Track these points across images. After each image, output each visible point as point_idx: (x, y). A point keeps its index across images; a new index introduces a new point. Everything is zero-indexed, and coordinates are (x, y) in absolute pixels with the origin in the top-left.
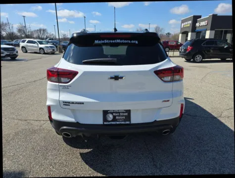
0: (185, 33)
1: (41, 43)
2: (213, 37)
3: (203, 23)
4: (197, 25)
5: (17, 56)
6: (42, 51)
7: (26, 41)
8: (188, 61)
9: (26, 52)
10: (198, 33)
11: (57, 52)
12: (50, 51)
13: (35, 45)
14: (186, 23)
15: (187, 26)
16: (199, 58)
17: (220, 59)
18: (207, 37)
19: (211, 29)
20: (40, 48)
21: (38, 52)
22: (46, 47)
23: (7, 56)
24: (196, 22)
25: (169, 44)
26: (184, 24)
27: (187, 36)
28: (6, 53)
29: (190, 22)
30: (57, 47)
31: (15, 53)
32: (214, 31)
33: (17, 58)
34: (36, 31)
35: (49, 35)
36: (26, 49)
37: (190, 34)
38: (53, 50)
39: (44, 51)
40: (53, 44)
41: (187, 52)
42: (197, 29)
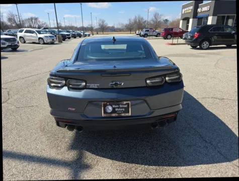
0: (186, 20)
1: (39, 32)
2: (215, 23)
3: (205, 9)
4: (199, 10)
5: (18, 46)
6: (41, 41)
7: (24, 31)
8: (194, 47)
9: (25, 42)
10: (200, 19)
11: (57, 42)
12: (49, 40)
13: (34, 35)
14: (188, 9)
15: (188, 11)
16: (206, 44)
17: (225, 46)
18: (209, 22)
19: (214, 15)
20: (40, 38)
21: (38, 42)
22: (46, 36)
23: (9, 46)
24: (198, 8)
25: (174, 31)
26: (186, 9)
27: (188, 22)
28: (8, 44)
29: (192, 8)
30: (56, 36)
31: (16, 43)
32: (216, 17)
33: (18, 49)
34: (27, 20)
35: (41, 24)
36: (24, 39)
37: (191, 20)
38: (53, 40)
39: (43, 41)
40: (51, 33)
41: (195, 38)
42: (199, 15)
